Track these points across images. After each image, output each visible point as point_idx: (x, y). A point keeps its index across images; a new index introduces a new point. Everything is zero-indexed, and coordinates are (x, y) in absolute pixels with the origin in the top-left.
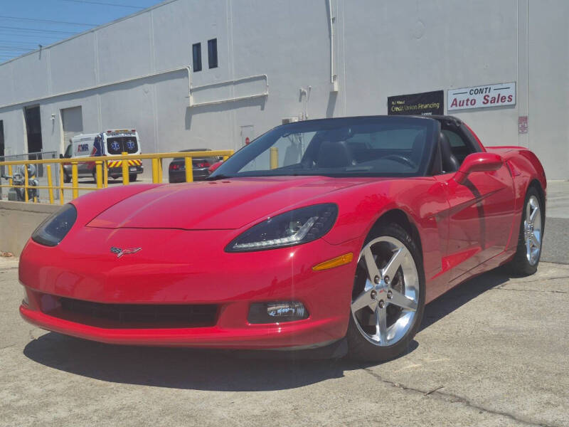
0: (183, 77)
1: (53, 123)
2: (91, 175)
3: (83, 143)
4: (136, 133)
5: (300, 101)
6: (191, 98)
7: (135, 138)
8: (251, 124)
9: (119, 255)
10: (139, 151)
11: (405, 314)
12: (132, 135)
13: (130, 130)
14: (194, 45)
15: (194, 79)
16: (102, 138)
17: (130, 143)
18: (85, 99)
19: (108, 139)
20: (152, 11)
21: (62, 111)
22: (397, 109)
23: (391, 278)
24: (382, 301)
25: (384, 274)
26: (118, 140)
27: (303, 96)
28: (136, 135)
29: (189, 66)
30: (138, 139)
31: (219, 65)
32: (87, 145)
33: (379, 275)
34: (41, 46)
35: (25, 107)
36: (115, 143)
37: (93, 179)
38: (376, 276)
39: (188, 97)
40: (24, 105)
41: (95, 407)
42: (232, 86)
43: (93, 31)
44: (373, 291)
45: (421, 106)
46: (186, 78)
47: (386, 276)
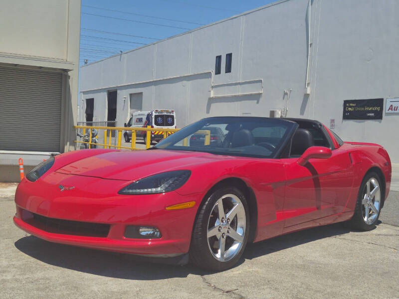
0: (208, 78)
1: (124, 102)
2: (142, 138)
3: (139, 117)
4: (174, 112)
5: (283, 99)
6: (212, 92)
7: (173, 116)
8: (249, 112)
9: (62, 190)
10: (175, 125)
11: (236, 243)
12: (172, 114)
13: (170, 110)
14: (217, 57)
15: (215, 79)
16: (152, 115)
17: (170, 119)
18: (145, 88)
19: (155, 116)
20: (192, 33)
21: (131, 95)
22: (350, 109)
23: (231, 220)
24: (224, 233)
25: (227, 217)
26: (162, 116)
27: (286, 96)
28: (174, 114)
29: (213, 70)
30: (175, 117)
31: (232, 71)
32: (142, 118)
33: (224, 217)
34: (122, 52)
35: (109, 91)
36: (160, 119)
37: (143, 141)
38: (223, 218)
39: (210, 91)
40: (108, 90)
41: (28, 276)
42: (239, 86)
43: (154, 44)
44: (220, 227)
45: (367, 109)
46: (210, 79)
47: (228, 219)
